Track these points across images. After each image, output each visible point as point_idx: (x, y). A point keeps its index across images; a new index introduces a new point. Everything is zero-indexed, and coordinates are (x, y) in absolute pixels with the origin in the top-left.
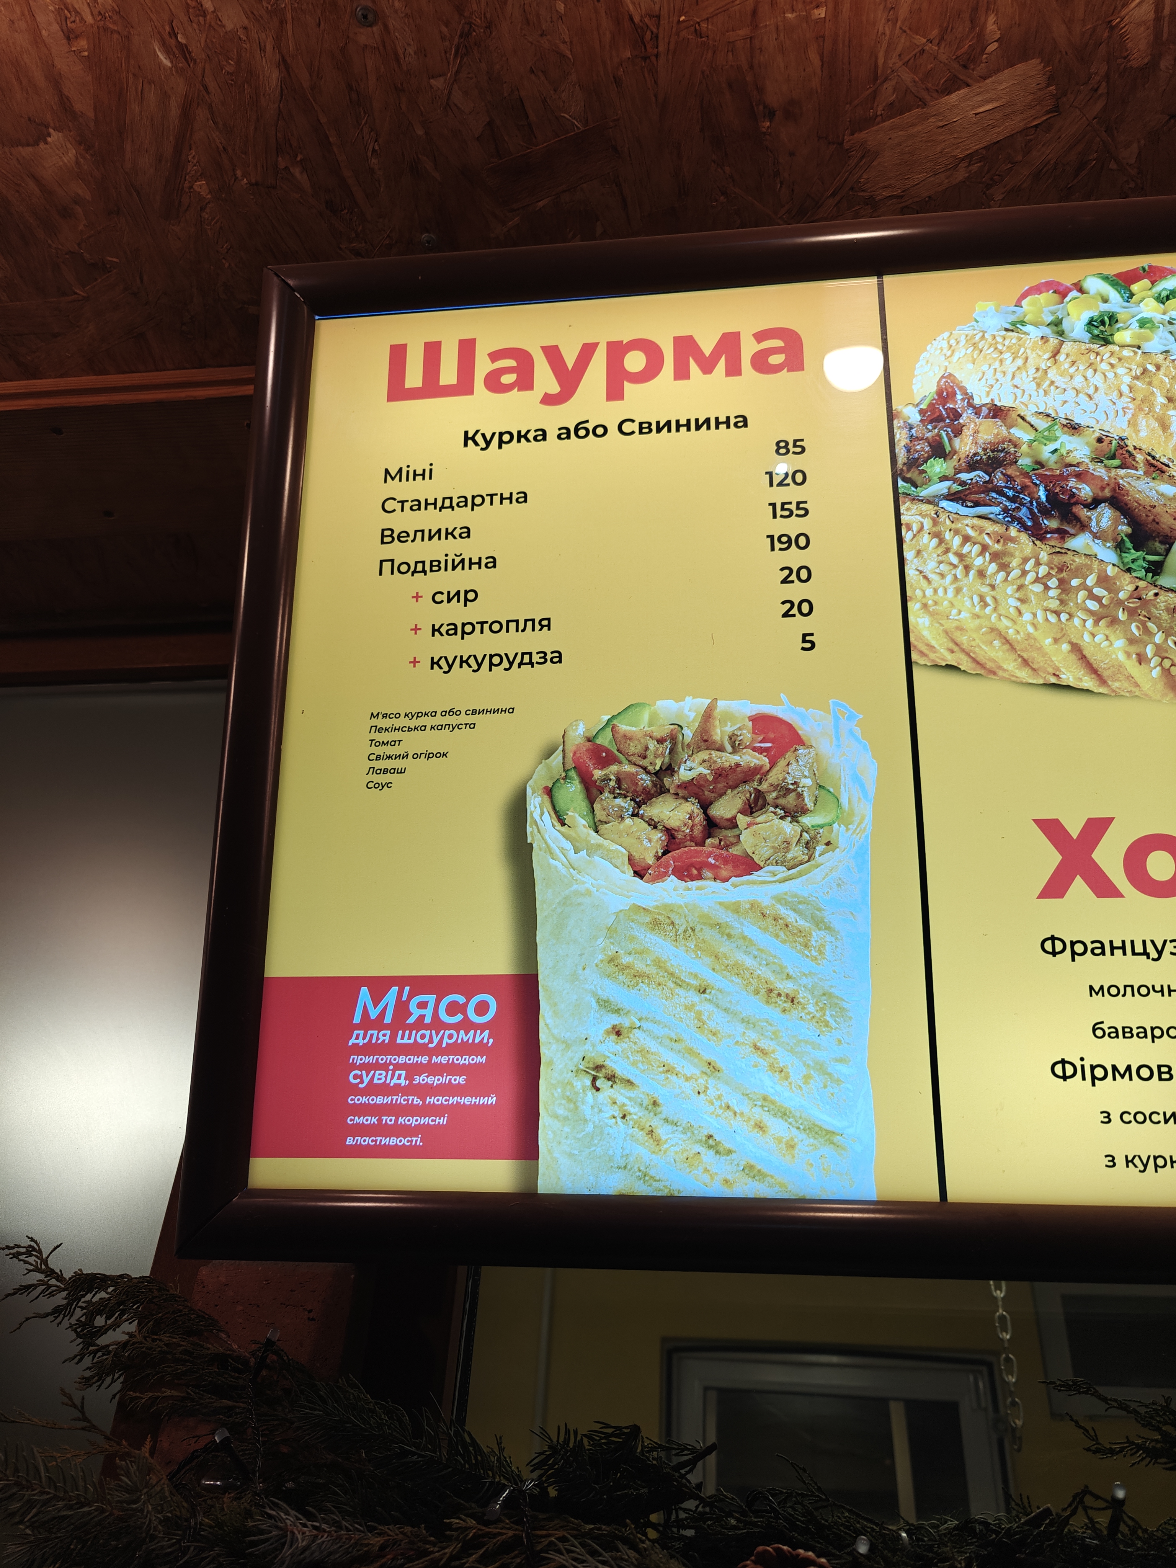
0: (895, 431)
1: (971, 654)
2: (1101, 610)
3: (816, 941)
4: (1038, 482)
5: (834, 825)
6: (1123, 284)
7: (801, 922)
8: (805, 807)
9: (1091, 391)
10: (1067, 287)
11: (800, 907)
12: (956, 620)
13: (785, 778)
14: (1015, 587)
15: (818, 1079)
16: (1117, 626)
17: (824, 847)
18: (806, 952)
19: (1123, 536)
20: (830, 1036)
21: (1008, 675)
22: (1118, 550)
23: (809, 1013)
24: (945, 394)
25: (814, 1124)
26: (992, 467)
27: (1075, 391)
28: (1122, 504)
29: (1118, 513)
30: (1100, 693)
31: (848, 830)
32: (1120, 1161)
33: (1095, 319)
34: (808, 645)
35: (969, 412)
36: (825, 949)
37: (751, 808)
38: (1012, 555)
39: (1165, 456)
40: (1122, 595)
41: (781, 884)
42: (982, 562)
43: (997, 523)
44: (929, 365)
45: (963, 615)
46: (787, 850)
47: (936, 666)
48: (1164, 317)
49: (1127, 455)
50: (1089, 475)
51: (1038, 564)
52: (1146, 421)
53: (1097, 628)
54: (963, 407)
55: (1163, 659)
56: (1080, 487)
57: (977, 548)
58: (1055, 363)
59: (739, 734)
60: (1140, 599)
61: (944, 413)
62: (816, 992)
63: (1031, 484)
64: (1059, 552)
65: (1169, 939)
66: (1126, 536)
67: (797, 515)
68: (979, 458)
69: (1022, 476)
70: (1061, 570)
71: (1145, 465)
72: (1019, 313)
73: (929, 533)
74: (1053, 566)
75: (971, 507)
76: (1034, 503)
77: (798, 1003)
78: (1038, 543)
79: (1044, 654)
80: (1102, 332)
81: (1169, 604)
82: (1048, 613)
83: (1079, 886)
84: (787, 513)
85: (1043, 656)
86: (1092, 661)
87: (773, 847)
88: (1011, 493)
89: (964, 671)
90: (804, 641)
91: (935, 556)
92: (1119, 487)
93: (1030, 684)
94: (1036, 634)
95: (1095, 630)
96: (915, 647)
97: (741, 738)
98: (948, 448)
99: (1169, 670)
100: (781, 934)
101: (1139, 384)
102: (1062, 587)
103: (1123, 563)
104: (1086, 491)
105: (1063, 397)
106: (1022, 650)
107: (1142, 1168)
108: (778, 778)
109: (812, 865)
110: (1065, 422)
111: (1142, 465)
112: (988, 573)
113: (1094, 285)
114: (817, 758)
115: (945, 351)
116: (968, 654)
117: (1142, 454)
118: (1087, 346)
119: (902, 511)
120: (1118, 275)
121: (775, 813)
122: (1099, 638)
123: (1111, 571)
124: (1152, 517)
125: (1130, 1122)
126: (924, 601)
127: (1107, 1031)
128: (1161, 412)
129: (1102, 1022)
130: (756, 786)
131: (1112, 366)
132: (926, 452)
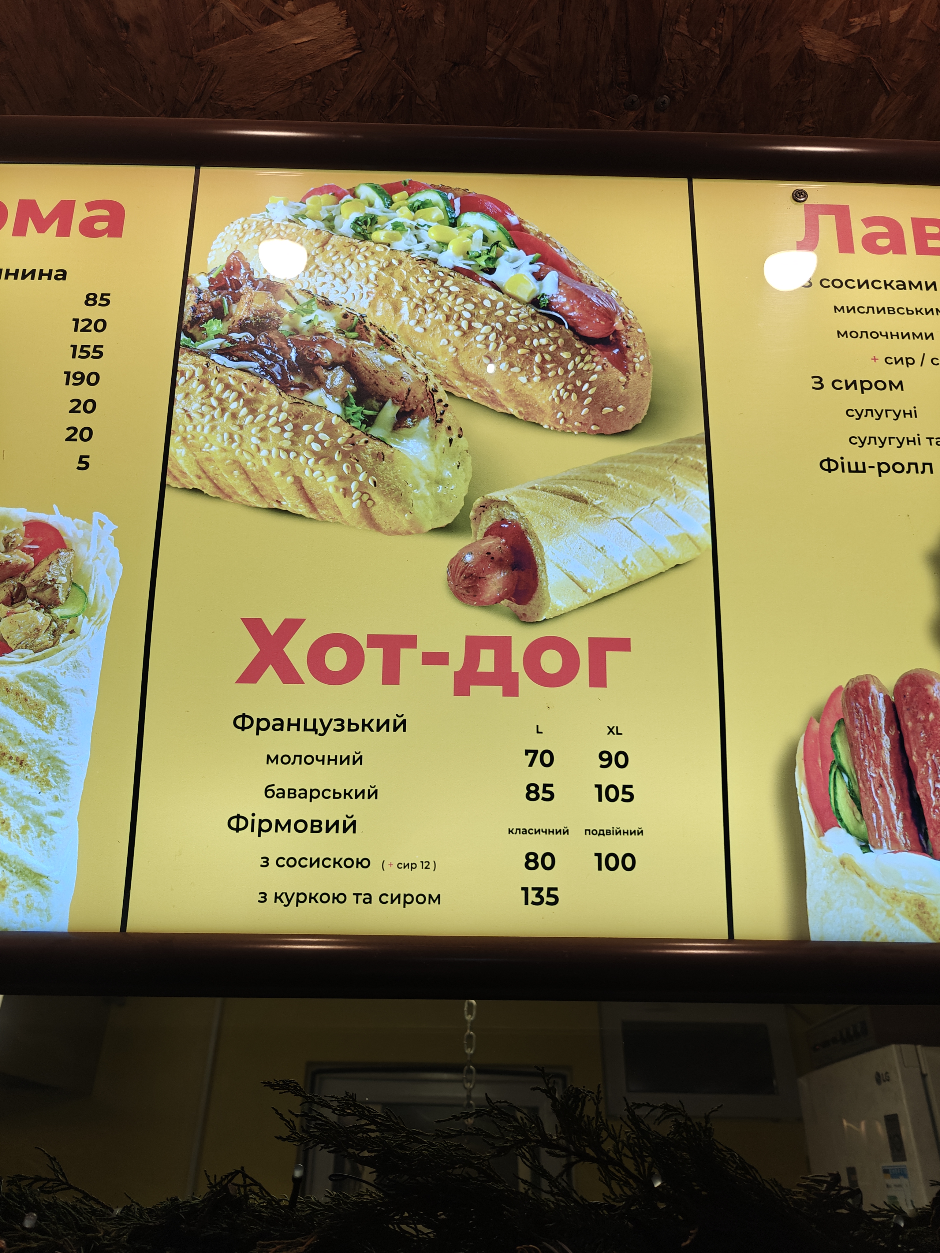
0: (187, 294)
1: (215, 481)
2: (322, 451)
3: (49, 713)
4: (292, 345)
5: (79, 617)
6: (387, 193)
7: (39, 697)
8: (58, 601)
9: (345, 277)
10: (344, 191)
11: (40, 684)
12: (208, 452)
13: (46, 576)
14: (259, 428)
15: (33, 829)
16: (332, 465)
17: (68, 634)
18: (39, 723)
19: (349, 393)
20: (49, 793)
21: (241, 499)
22: (344, 404)
23: (34, 774)
24: (232, 267)
25: (26, 868)
26: (258, 330)
27: (333, 275)
28: (353, 368)
29: (349, 375)
30: (310, 518)
31: (90, 621)
32: (271, 897)
33: (360, 219)
34: (83, 466)
35: (249, 284)
36: (55, 720)
37: (13, 600)
38: (261, 402)
39: (392, 332)
40: (340, 441)
41: (27, 665)
42: (236, 406)
43: (255, 375)
44: (224, 243)
45: (214, 448)
46: (37, 636)
47: (185, 489)
48: (413, 223)
49: (364, 330)
50: (332, 342)
51: (280, 411)
52: (383, 304)
53: (317, 466)
54: (244, 279)
55: (363, 494)
56: (324, 352)
57: (234, 395)
58: (323, 251)
59: (13, 536)
60: (353, 444)
61: (229, 283)
62: (42, 756)
63: (286, 346)
64: (298, 403)
65: (334, 718)
66: (351, 393)
67: (93, 357)
68: (249, 322)
69: (280, 340)
70: (297, 417)
71: (376, 338)
72: (302, 208)
73: (198, 380)
74: (291, 413)
75: (236, 361)
76: (286, 362)
77: (26, 765)
78: (283, 394)
79: (272, 484)
80: (364, 230)
81: (375, 450)
82: (281, 451)
83: (270, 674)
84: (85, 354)
85: (271, 486)
86: (308, 492)
87: (25, 634)
88: (269, 352)
89: (207, 494)
90: (81, 461)
91: (200, 398)
92: (353, 354)
93: (257, 507)
94: (269, 468)
95: (314, 467)
96: (170, 472)
97: (14, 539)
98: (226, 312)
99: (366, 503)
100: (20, 707)
101: (383, 274)
102: (295, 431)
103: (345, 415)
104: (327, 355)
105: (322, 279)
106: (255, 480)
107: (286, 903)
108: (39, 576)
109: (55, 649)
110: (321, 299)
111: (374, 338)
112: (240, 416)
113: (365, 192)
114: (75, 560)
115: (238, 232)
116: (212, 481)
117: (375, 330)
118: (350, 240)
119: (180, 360)
120: (384, 186)
121: (32, 605)
122: (317, 473)
123: (335, 420)
124: (374, 380)
125: (283, 866)
126: (184, 435)
127: (276, 792)
128: (396, 298)
129: (273, 785)
130: (20, 581)
131: (366, 257)
132: (208, 314)
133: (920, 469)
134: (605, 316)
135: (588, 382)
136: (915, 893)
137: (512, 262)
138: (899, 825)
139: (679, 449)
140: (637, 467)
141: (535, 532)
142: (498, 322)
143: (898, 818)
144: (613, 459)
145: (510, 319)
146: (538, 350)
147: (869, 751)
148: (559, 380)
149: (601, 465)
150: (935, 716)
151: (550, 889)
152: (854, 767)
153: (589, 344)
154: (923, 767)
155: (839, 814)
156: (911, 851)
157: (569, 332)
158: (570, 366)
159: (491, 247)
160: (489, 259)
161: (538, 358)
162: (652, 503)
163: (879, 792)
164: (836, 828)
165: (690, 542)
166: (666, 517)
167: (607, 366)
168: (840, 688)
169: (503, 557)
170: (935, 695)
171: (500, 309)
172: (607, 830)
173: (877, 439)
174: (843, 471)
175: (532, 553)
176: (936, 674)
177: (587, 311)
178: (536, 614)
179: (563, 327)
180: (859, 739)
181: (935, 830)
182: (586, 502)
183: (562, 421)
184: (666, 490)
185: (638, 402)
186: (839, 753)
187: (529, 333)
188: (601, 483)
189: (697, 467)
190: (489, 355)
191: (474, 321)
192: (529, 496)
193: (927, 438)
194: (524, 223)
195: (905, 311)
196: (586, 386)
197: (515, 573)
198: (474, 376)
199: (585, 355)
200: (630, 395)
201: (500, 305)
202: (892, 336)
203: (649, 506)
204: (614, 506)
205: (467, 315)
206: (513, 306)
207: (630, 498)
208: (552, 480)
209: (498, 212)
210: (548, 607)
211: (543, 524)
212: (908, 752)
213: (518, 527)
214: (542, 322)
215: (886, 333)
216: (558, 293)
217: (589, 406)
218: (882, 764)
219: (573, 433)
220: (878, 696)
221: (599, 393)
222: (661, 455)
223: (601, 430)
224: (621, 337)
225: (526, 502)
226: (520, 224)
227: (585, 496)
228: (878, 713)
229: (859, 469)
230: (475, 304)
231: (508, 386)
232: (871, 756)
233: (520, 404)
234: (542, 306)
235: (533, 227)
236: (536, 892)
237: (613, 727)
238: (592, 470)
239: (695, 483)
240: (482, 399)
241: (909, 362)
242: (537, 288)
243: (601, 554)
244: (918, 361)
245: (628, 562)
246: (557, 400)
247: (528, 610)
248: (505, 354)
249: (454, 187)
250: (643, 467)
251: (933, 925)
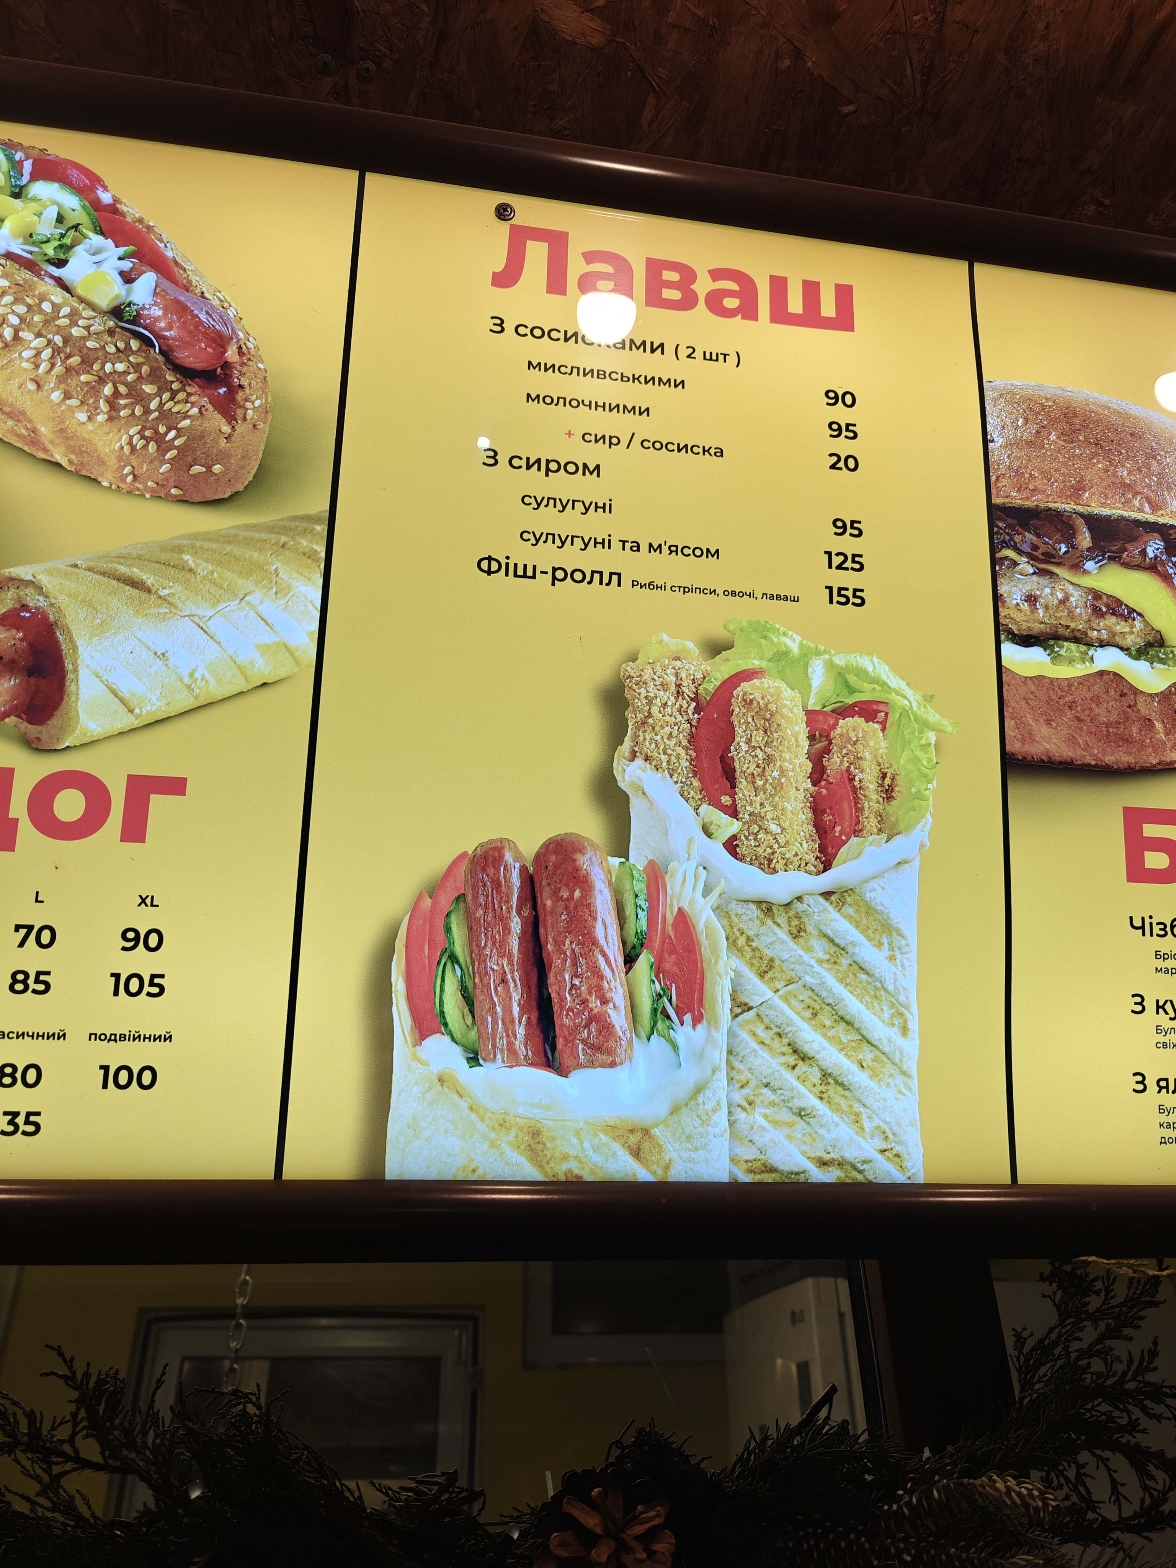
133: (606, 579)
134: (213, 340)
135: (176, 428)
136: (530, 1118)
137: (94, 254)
138: (521, 1031)
139: (290, 530)
140: (228, 549)
141: (69, 626)
142: (58, 334)
143: (520, 1023)
144: (195, 536)
145: (75, 332)
146: (111, 378)
147: (493, 937)
148: (134, 423)
149: (177, 542)
150: (582, 894)
151: (29, 1114)
152: (472, 956)
153: (185, 377)
154: (559, 959)
155: (444, 1017)
156: (531, 1065)
157: (160, 358)
158: (153, 405)
159: (67, 231)
160: (61, 246)
161: (108, 390)
162: (242, 599)
163: (499, 989)
164: (437, 1036)
165: (287, 655)
166: (259, 618)
167: (207, 410)
168: (465, 854)
169: (16, 657)
170: (585, 867)
171: (64, 317)
172: (121, 1035)
173: (557, 537)
174: (507, 575)
175: (61, 654)
176: (589, 840)
177: (190, 332)
178: (56, 738)
179: (152, 351)
180: (482, 921)
181: (565, 1038)
182: (149, 591)
183: (130, 478)
184: (265, 582)
185: (243, 463)
186: (453, 938)
187: (100, 354)
188: (173, 567)
189: (311, 555)
190: (38, 379)
191: (23, 330)
192: (67, 575)
193: (620, 541)
194: (121, 203)
195: (619, 377)
196: (172, 434)
197: (33, 680)
198: (11, 405)
199: (178, 391)
200: (232, 452)
201: (66, 310)
202: (597, 406)
203: (237, 602)
204: (188, 599)
205: (14, 320)
206: (85, 314)
207: (212, 590)
208: (104, 557)
209: (85, 184)
210: (74, 731)
211: (81, 616)
212: (542, 938)
213: (45, 617)
214: (123, 340)
215: (590, 402)
216: (153, 303)
217: (172, 461)
218: (507, 953)
219: (144, 495)
220: (512, 866)
221: (190, 444)
222: (264, 536)
223: (184, 495)
224: (232, 371)
225: (61, 584)
226: (115, 204)
227: (149, 583)
228: (509, 888)
229: (528, 574)
230: (29, 307)
231: (59, 423)
232: (494, 943)
233: (71, 449)
234: (125, 319)
235: (132, 209)
236: (10, 1117)
237: (147, 897)
238: (164, 548)
239: (305, 577)
240: (16, 438)
241: (612, 441)
242: (124, 293)
243: (161, 663)
244: (624, 442)
245: (198, 675)
246: (127, 450)
247: (44, 733)
248: (61, 379)
249: (26, 144)
250: (236, 550)
251: (548, 1158)
